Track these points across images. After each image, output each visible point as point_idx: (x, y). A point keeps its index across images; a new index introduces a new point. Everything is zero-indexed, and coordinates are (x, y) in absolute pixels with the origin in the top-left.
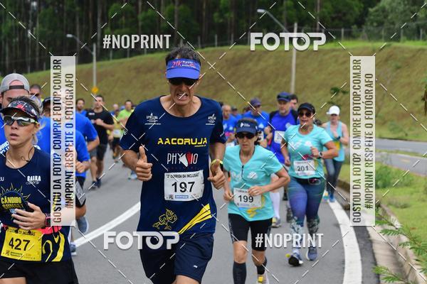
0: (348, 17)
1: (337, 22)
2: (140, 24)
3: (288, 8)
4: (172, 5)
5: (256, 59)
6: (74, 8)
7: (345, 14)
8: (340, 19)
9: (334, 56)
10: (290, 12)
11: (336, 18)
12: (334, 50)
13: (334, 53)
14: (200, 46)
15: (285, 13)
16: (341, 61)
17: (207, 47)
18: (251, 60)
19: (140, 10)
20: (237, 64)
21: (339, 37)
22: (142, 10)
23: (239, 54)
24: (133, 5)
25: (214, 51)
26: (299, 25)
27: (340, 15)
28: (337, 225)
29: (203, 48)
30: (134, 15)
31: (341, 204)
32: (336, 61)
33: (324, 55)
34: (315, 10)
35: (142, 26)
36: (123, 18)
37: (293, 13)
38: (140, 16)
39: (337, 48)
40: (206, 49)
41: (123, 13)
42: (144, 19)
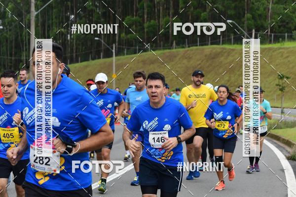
0: (290, 25)
1: (282, 28)
2: (146, 30)
3: (248, 19)
4: (168, 17)
5: (226, 54)
6: (100, 19)
7: (287, 23)
8: (284, 27)
9: (280, 52)
10: (250, 22)
11: (281, 26)
12: (280, 48)
13: (281, 50)
14: (187, 46)
15: (246, 22)
16: (285, 55)
17: (192, 46)
18: (222, 56)
19: (145, 21)
20: (213, 58)
21: (284, 39)
22: (147, 21)
23: (214, 51)
24: (140, 17)
25: (197, 49)
26: (255, 31)
27: (284, 24)
28: (283, 170)
29: (189, 47)
30: (141, 24)
31: (285, 156)
32: (282, 56)
33: (273, 51)
34: (267, 20)
35: (147, 32)
36: (134, 26)
37: (252, 22)
38: (146, 25)
39: (282, 47)
40: (191, 48)
41: (134, 23)
42: (149, 27)
